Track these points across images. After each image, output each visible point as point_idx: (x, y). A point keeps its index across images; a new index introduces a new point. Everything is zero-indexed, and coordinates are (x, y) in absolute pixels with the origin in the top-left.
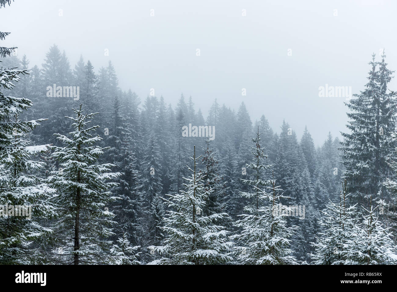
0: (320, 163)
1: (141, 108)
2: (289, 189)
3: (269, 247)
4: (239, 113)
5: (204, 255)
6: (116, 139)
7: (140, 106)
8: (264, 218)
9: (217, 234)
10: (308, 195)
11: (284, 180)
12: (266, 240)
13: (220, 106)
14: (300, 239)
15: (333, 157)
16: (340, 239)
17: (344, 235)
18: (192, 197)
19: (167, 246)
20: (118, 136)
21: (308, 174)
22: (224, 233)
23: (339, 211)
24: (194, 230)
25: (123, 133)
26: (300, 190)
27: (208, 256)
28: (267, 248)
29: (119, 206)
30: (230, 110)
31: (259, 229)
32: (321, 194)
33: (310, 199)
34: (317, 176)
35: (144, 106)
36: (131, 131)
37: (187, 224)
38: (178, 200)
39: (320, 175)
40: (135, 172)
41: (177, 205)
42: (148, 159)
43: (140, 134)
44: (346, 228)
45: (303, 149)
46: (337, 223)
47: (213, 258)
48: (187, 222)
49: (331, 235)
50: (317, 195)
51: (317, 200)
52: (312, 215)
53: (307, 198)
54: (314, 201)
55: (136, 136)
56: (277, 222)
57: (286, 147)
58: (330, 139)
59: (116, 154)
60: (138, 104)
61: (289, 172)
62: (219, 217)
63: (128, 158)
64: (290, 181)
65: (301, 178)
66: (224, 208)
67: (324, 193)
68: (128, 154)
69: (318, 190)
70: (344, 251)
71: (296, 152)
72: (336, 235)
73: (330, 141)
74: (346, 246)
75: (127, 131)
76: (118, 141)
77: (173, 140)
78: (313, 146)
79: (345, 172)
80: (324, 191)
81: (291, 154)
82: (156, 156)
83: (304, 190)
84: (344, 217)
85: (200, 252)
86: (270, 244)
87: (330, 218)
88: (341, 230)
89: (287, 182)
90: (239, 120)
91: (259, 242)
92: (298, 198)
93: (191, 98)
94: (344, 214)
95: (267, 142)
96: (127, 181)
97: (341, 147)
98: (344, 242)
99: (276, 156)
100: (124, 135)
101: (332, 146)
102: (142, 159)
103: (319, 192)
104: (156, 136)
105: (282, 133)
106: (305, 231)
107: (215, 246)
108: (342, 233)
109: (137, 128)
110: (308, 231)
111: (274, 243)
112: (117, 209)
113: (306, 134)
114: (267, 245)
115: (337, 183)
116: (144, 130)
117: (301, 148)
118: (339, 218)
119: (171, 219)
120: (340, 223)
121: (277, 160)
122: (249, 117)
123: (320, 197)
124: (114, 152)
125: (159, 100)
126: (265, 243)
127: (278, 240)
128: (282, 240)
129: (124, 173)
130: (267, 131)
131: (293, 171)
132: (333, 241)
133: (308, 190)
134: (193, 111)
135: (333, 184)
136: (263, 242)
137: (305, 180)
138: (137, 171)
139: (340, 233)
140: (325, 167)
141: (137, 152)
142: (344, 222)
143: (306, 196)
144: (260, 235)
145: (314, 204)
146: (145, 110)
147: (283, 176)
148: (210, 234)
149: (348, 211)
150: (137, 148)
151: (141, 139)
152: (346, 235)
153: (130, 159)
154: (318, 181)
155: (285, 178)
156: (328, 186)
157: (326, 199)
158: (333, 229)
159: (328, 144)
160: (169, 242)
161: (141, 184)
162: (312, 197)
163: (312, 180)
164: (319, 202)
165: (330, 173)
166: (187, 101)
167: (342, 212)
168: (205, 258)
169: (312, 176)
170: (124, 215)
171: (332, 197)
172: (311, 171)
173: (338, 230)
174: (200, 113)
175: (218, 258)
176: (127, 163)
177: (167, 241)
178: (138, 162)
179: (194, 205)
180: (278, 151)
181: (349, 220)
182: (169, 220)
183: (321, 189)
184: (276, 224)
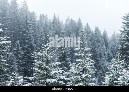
0: (110, 43)
1: (38, 19)
2: (97, 53)
3: (81, 79)
4: (78, 22)
5: (51, 82)
6: (26, 31)
7: (37, 18)
8: (80, 64)
9: (57, 72)
10: (105, 56)
11: (95, 50)
12: (80, 75)
13: (70, 19)
14: (101, 73)
15: (115, 41)
16: (116, 75)
17: (118, 74)
18: (46, 54)
19: (34, 77)
20: (27, 30)
21: (105, 47)
22: (61, 71)
23: (116, 62)
24: (46, 70)
25: (29, 28)
26: (102, 54)
27: (52, 82)
28: (80, 79)
29: (27, 59)
30: (74, 21)
31: (77, 70)
32: (110, 55)
33: (105, 58)
34: (109, 48)
35: (39, 18)
36: (33, 28)
37: (43, 67)
38: (39, 55)
39: (110, 48)
40: (34, 45)
41: (39, 57)
42: (40, 40)
43: (37, 29)
44: (120, 70)
45: (103, 37)
46: (115, 68)
47: (56, 83)
48: (43, 66)
49: (112, 73)
50: (108, 56)
51: (108, 58)
52: (106, 64)
53: (104, 57)
54: (107, 58)
55: (35, 30)
56: (85, 67)
57: (96, 36)
58: (114, 33)
59: (26, 37)
60: (36, 17)
61: (97, 46)
62: (59, 64)
63: (31, 39)
64: (97, 50)
65: (102, 49)
66: (69, 60)
67: (111, 55)
68: (31, 37)
69: (109, 54)
70: (118, 81)
71: (100, 38)
72: (115, 73)
73: (114, 34)
74: (119, 79)
75: (31, 28)
76: (27, 32)
77: (50, 32)
78: (107, 36)
79: (120, 46)
80: (111, 54)
81: (98, 39)
82: (43, 39)
83: (103, 54)
84: (119, 65)
85: (49, 80)
86: (82, 77)
87: (112, 65)
88: (117, 71)
89: (96, 50)
90: (78, 25)
91: (76, 76)
92: (100, 57)
93: (58, 15)
94: (119, 64)
95: (89, 34)
96: (30, 48)
97: (119, 36)
98: (118, 77)
99: (92, 40)
100: (30, 29)
101: (115, 37)
102: (37, 39)
103: (109, 55)
104: (43, 30)
105: (95, 31)
106: (103, 70)
107: (57, 77)
108: (117, 73)
109: (35, 27)
110: (104, 70)
111: (84, 77)
112: (26, 59)
113: (105, 31)
114: (80, 78)
115: (117, 52)
116: (39, 28)
117: (102, 37)
118: (116, 65)
119: (36, 64)
120: (117, 68)
121: (93, 41)
122: (82, 24)
123: (109, 57)
124: (25, 36)
125: (45, 16)
126: (79, 77)
127: (86, 76)
128: (88, 75)
129: (29, 45)
130: (89, 30)
131: (99, 46)
132: (113, 76)
133: (105, 54)
134: (59, 20)
135: (115, 52)
136: (79, 76)
137: (104, 50)
138: (35, 45)
139: (116, 72)
140: (112, 45)
141: (35, 37)
142: (118, 67)
143: (104, 56)
144: (77, 73)
145: (107, 59)
146: (39, 20)
147: (95, 48)
148: (54, 72)
149: (121, 62)
150: (35, 35)
151: (37, 31)
152: (119, 74)
153: (32, 39)
154: (109, 50)
155: (95, 49)
156: (113, 52)
157: (112, 58)
158: (113, 71)
159: (114, 35)
160: (35, 75)
161: (36, 50)
162: (106, 57)
163: (106, 50)
164: (109, 59)
165: (114, 47)
166: (56, 17)
167: (118, 63)
168: (51, 83)
169: (106, 48)
170: (29, 62)
171: (114, 57)
172: (106, 46)
173: (116, 71)
174: (62, 21)
175: (58, 83)
176: (30, 41)
177: (35, 74)
178: (35, 41)
179: (47, 58)
180: (93, 38)
181: (121, 67)
182: (36, 65)
183: (110, 53)
184: (86, 68)
